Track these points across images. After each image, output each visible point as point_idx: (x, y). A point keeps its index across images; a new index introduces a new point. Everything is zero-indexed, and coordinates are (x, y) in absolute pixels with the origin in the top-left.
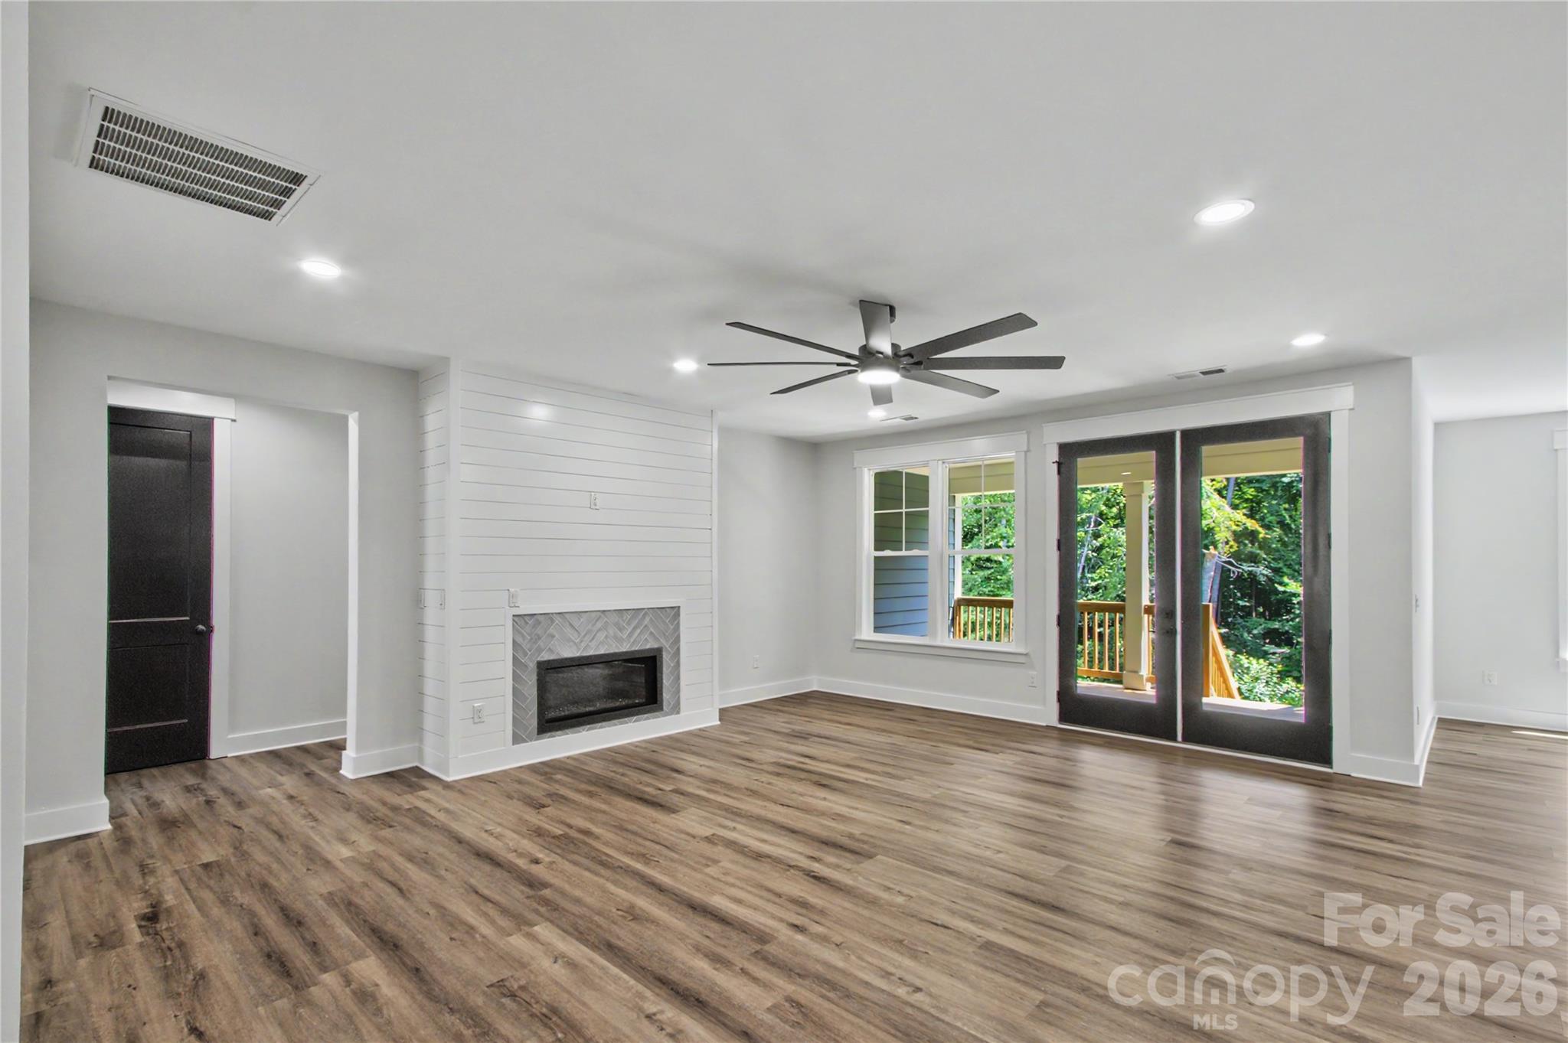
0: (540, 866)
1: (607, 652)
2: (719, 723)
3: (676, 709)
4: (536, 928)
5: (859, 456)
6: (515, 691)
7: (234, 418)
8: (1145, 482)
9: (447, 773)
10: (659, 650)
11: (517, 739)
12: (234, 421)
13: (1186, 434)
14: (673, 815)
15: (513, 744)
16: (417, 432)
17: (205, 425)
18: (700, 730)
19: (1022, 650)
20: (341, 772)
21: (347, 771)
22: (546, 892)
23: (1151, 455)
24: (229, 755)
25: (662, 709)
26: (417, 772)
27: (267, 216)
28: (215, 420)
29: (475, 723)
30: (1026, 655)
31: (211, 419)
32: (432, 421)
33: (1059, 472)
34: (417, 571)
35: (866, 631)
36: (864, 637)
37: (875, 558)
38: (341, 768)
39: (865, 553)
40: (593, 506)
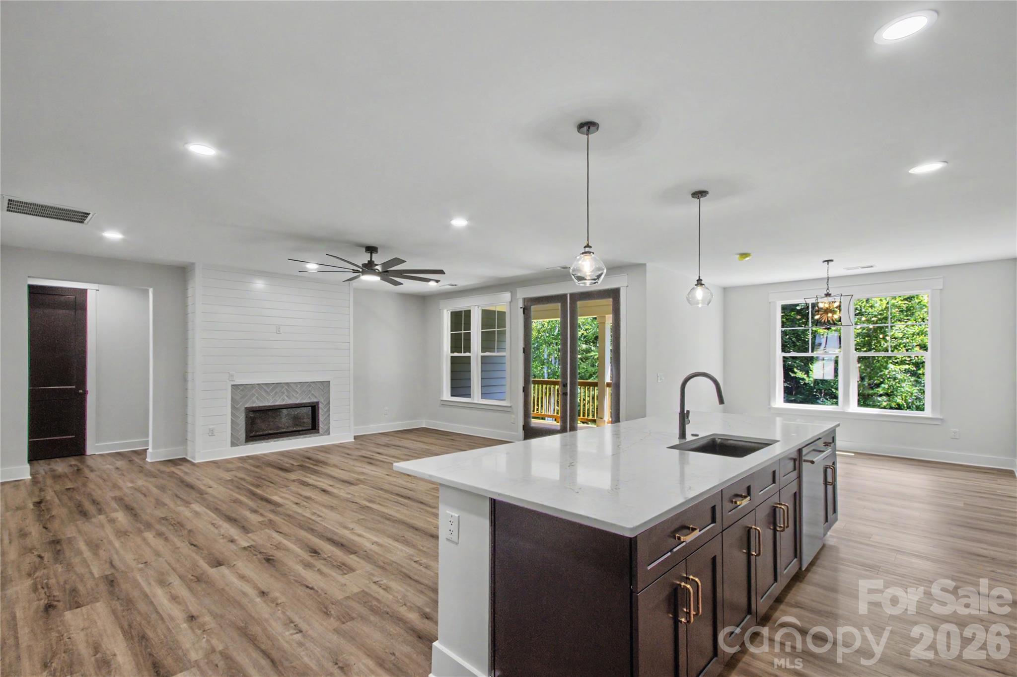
0: (211, 489)
1: (286, 403)
2: (354, 440)
3: (328, 432)
4: (192, 505)
5: (442, 303)
6: (232, 422)
7: (97, 289)
8: (606, 315)
9: (195, 460)
10: (318, 403)
11: (233, 444)
12: (98, 290)
13: (571, 295)
14: (288, 473)
15: (231, 446)
16: (185, 297)
17: (84, 292)
18: (341, 443)
19: (509, 405)
20: (147, 459)
21: (149, 460)
22: (206, 496)
23: (559, 305)
24: (97, 454)
25: (319, 433)
26: (184, 460)
27: (82, 222)
28: (88, 291)
29: (210, 436)
30: (511, 407)
31: (87, 290)
32: (190, 292)
33: (524, 313)
34: (185, 363)
35: (446, 395)
36: (444, 399)
37: (452, 357)
38: (146, 458)
39: (445, 354)
40: (278, 331)
